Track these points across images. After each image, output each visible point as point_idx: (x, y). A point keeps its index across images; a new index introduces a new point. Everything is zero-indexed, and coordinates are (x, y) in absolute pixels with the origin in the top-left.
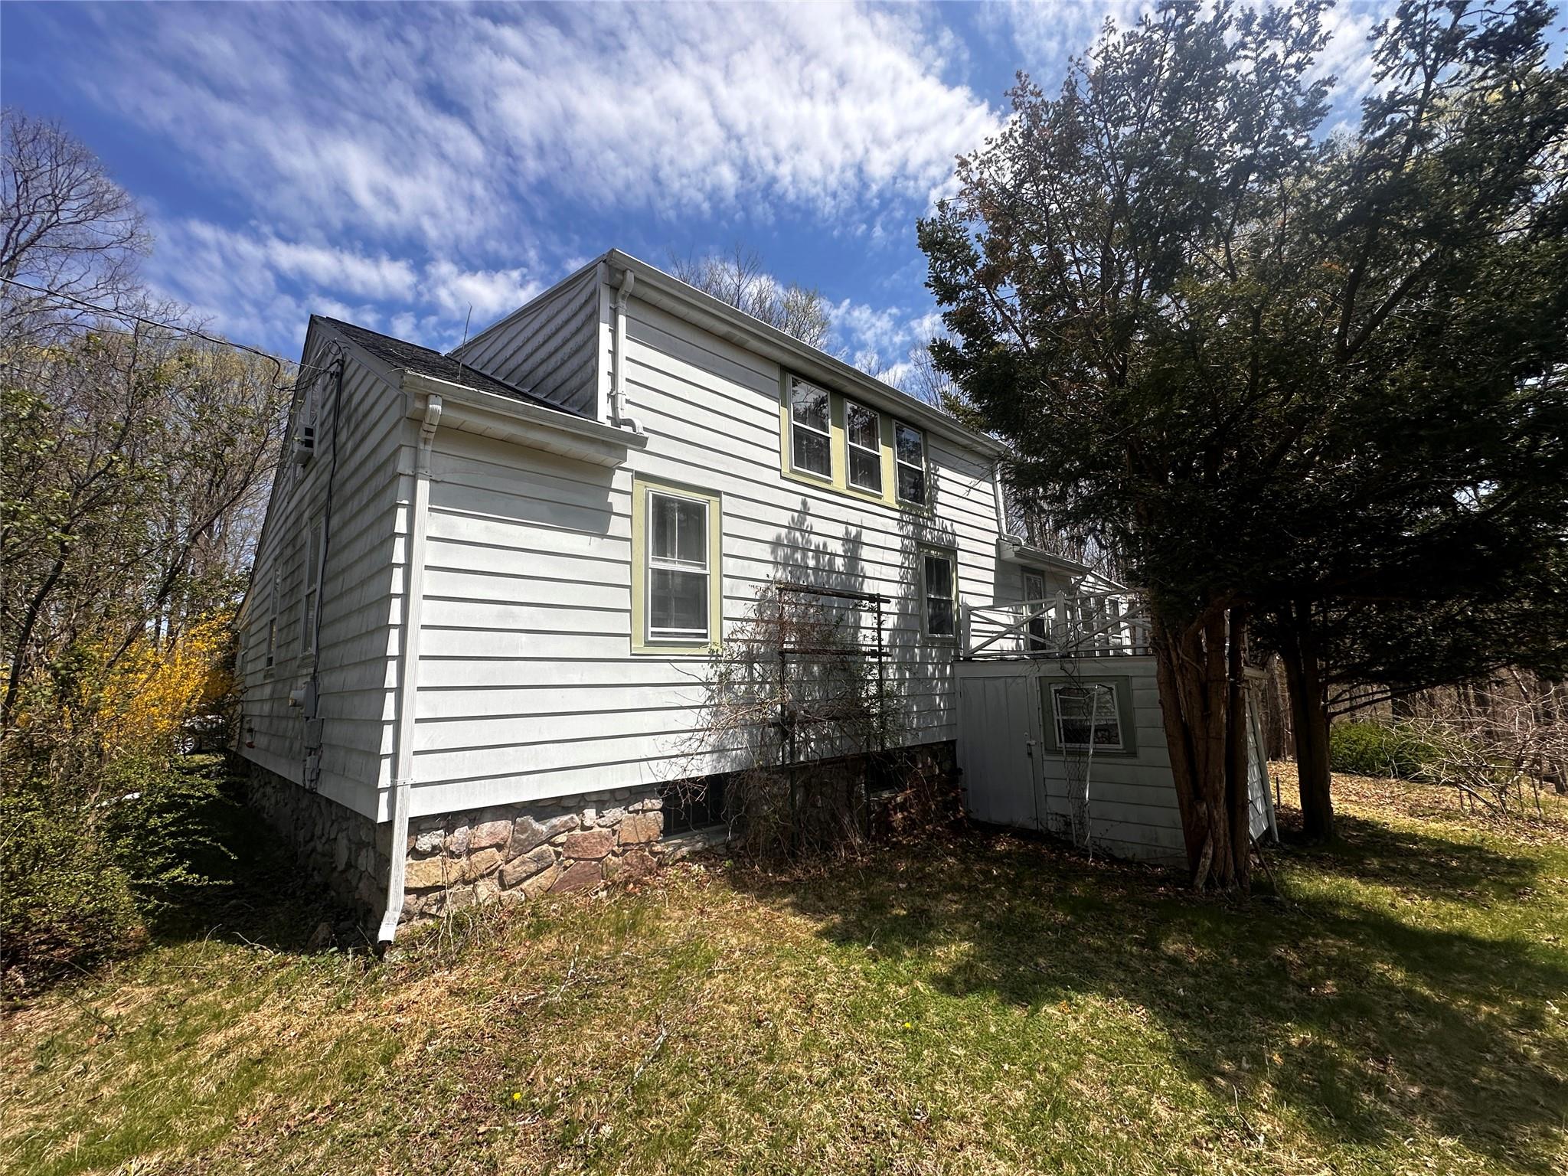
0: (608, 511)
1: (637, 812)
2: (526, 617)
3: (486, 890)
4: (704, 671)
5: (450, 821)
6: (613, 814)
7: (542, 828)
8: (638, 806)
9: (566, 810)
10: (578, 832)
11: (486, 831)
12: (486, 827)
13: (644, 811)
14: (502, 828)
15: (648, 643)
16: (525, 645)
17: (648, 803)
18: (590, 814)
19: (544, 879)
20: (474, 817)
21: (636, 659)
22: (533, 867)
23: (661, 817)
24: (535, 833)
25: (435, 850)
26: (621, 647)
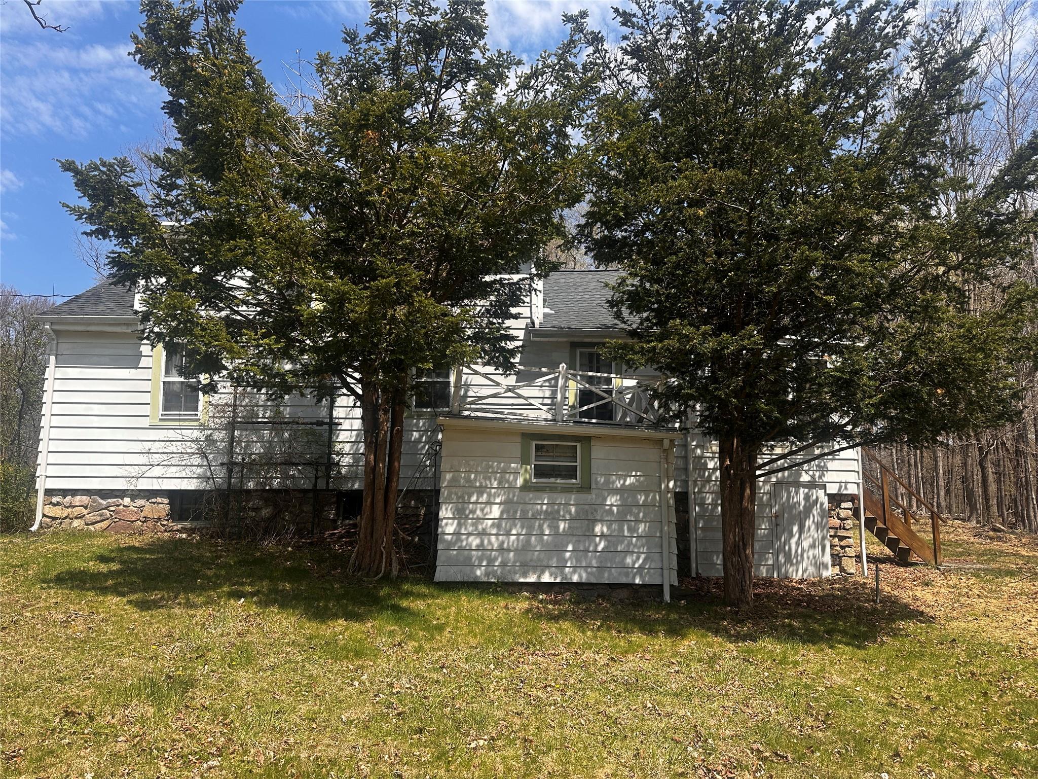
0: (140, 355)
1: (154, 503)
2: (97, 410)
3: (76, 523)
4: (196, 434)
5: (65, 492)
6: (140, 502)
7: (104, 502)
8: (154, 500)
9: (116, 497)
10: (121, 507)
11: (78, 500)
12: (78, 498)
13: (158, 503)
14: (85, 499)
15: (161, 420)
16: (97, 422)
17: (159, 500)
18: (127, 501)
19: (104, 525)
20: (74, 492)
21: (152, 428)
22: (99, 519)
23: (168, 507)
24: (100, 504)
25: (58, 504)
26: (146, 422)
